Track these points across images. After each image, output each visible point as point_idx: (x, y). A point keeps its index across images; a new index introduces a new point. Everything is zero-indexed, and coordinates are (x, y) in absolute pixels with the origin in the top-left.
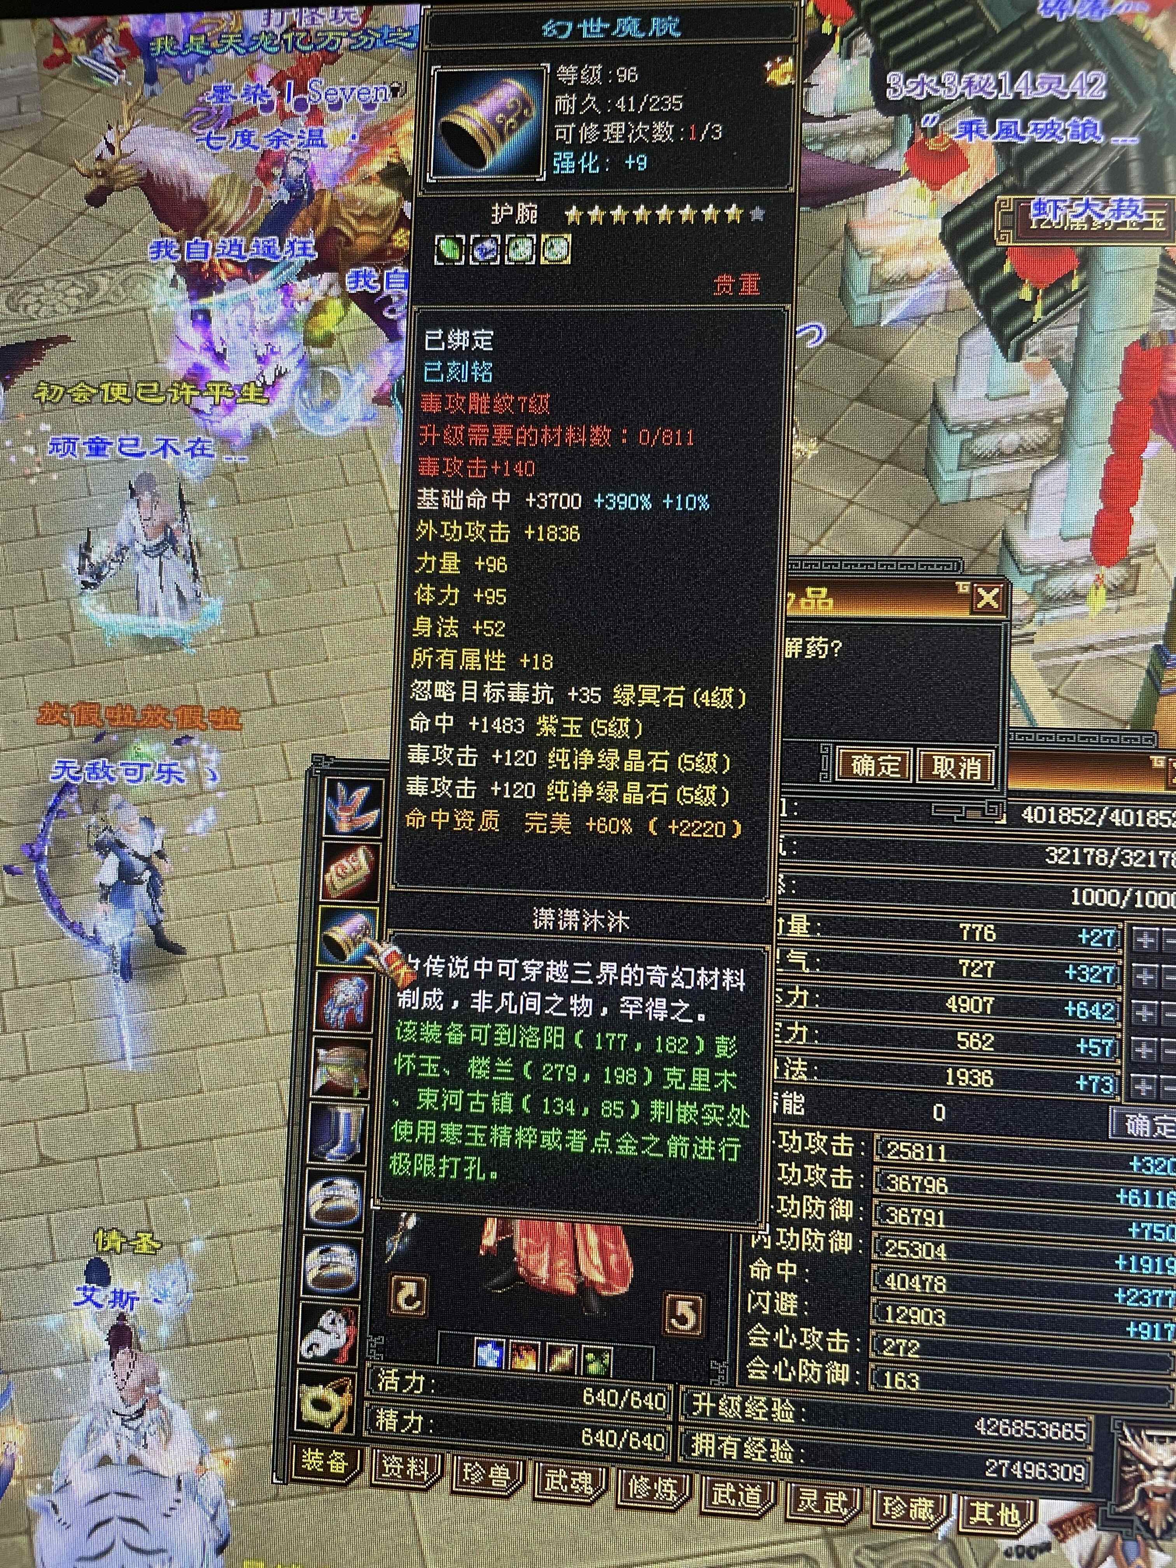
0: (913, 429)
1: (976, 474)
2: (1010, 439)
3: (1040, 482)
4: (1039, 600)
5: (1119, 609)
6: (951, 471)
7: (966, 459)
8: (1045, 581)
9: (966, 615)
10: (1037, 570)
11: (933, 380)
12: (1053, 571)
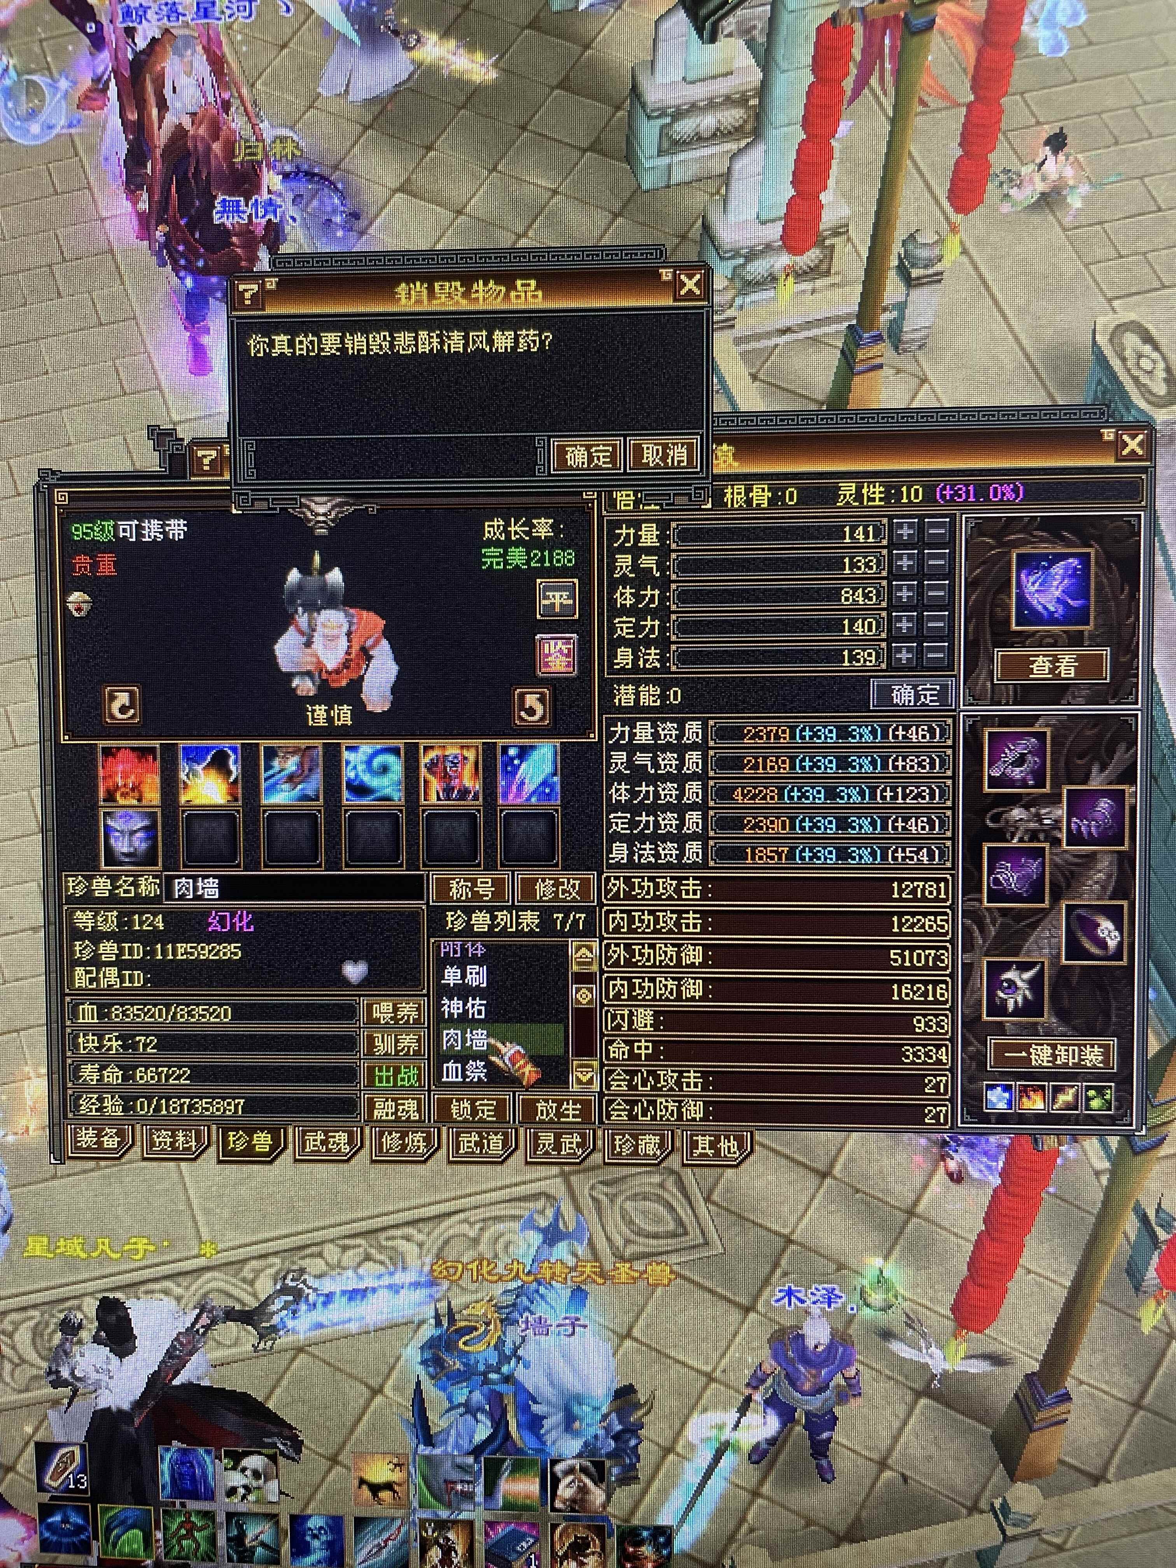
0: (614, 115)
1: (676, 159)
2: (708, 122)
3: (738, 166)
4: (738, 284)
5: (813, 291)
6: (651, 157)
7: (665, 145)
8: (743, 266)
9: (670, 303)
10: (736, 254)
11: (630, 65)
12: (752, 255)
